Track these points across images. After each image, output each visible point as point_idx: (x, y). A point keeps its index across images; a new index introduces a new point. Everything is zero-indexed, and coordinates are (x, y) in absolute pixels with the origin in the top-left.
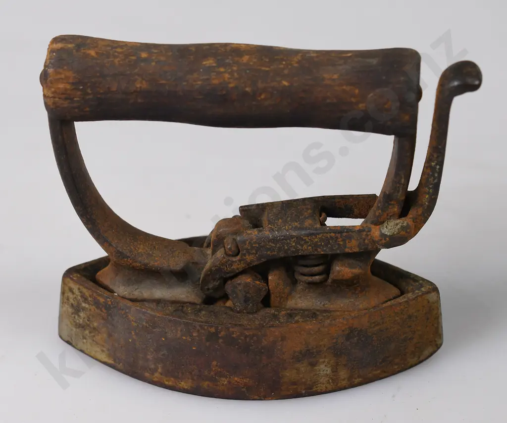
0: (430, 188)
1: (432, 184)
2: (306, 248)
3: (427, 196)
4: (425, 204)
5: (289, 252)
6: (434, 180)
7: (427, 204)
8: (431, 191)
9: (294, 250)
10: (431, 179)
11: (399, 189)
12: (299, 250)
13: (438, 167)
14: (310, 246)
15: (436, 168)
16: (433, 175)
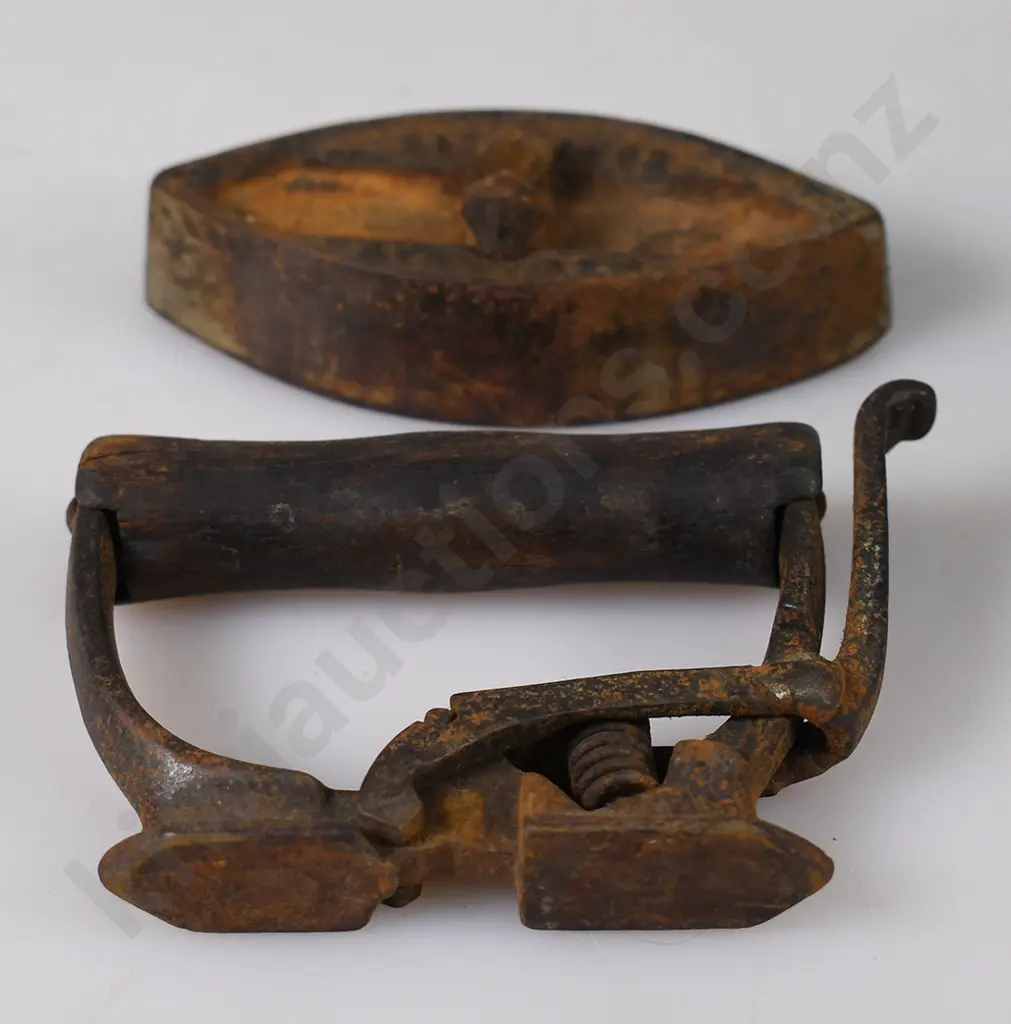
0: (866, 600)
1: (871, 588)
2: (608, 694)
3: (865, 618)
4: (862, 634)
5: (570, 702)
6: (873, 578)
7: (866, 633)
8: (870, 604)
9: (582, 698)
10: (867, 580)
11: (802, 587)
12: (592, 698)
13: (878, 548)
14: (617, 690)
15: (873, 552)
16: (870, 569)
